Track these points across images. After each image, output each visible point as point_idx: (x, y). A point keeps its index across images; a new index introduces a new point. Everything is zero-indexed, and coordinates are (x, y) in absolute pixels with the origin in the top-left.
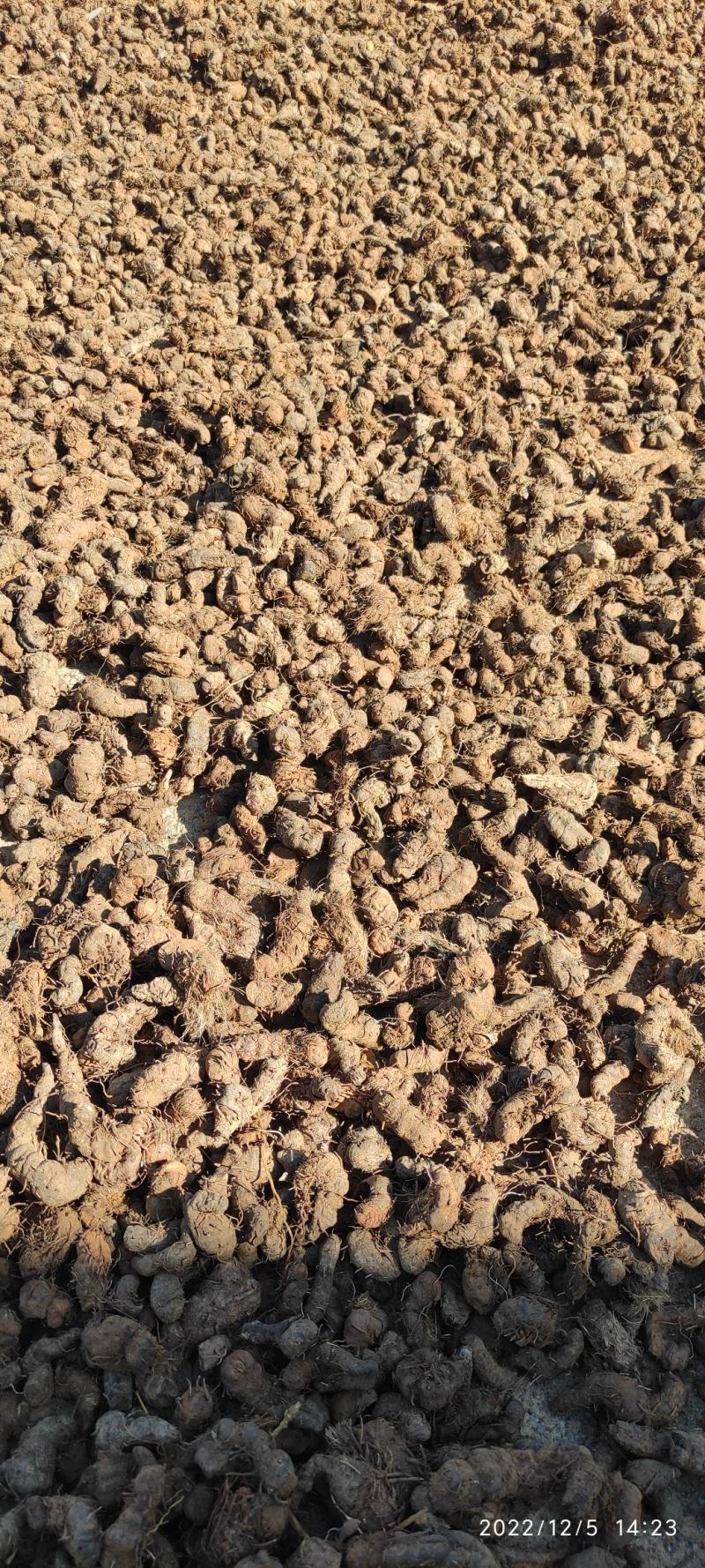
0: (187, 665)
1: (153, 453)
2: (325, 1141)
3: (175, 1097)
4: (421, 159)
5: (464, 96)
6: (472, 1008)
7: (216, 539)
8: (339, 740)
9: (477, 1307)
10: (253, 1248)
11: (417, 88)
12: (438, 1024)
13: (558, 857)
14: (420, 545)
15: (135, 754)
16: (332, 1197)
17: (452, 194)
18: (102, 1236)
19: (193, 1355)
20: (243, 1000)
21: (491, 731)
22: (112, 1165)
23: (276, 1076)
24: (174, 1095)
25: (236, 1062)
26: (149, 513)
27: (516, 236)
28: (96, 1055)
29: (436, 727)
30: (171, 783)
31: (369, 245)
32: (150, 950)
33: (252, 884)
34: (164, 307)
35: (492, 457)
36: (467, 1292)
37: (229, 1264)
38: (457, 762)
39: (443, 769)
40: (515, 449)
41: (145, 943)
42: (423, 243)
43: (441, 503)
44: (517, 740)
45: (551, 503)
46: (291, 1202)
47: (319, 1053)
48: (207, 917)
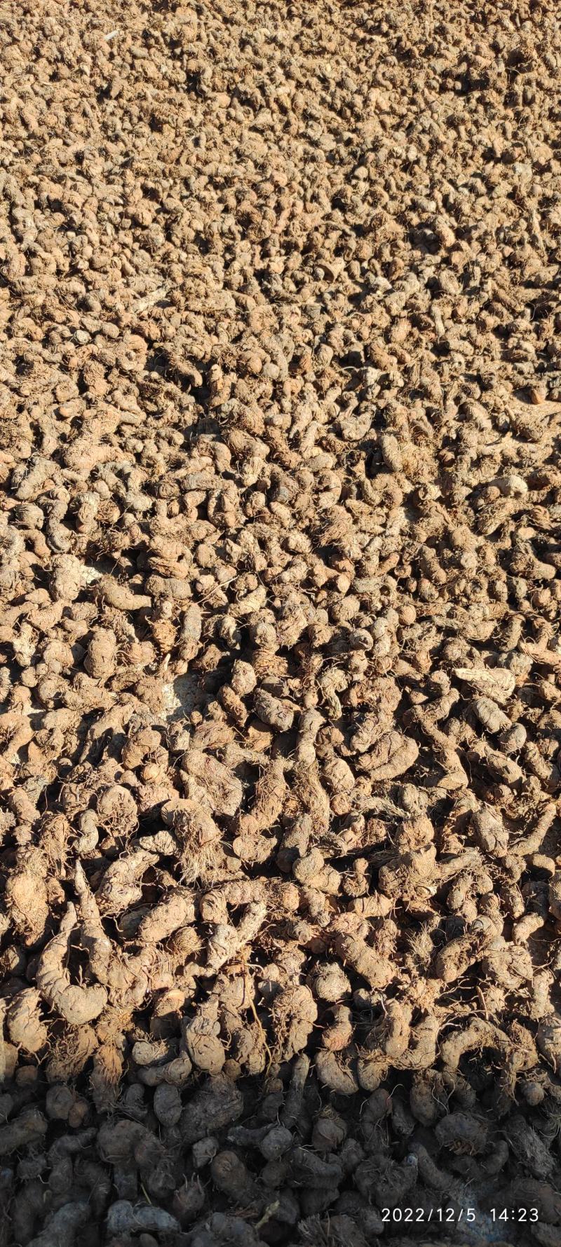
0: (184, 569)
1: (156, 392)
2: (296, 973)
3: (176, 934)
4: (370, 160)
5: (403, 110)
6: (418, 866)
7: (207, 465)
8: (307, 636)
9: (422, 1120)
10: (238, 1065)
11: (366, 102)
12: (390, 879)
13: (483, 737)
14: (371, 475)
15: (141, 640)
16: (304, 1024)
17: (394, 189)
18: (114, 1051)
19: (188, 1152)
20: (230, 852)
21: (428, 631)
22: (124, 991)
23: (257, 918)
24: (174, 933)
25: (225, 904)
26: (153, 441)
27: (446, 225)
28: (111, 896)
29: (385, 626)
30: (169, 665)
31: (329, 229)
32: (154, 807)
33: (236, 754)
34: (165, 273)
35: (427, 404)
36: (414, 1107)
37: (219, 1077)
38: (402, 656)
39: (391, 662)
40: (445, 398)
41: (150, 802)
42: (372, 229)
43: (389, 442)
44: (450, 639)
45: (474, 444)
46: (269, 1026)
47: (292, 900)
48: (201, 780)
